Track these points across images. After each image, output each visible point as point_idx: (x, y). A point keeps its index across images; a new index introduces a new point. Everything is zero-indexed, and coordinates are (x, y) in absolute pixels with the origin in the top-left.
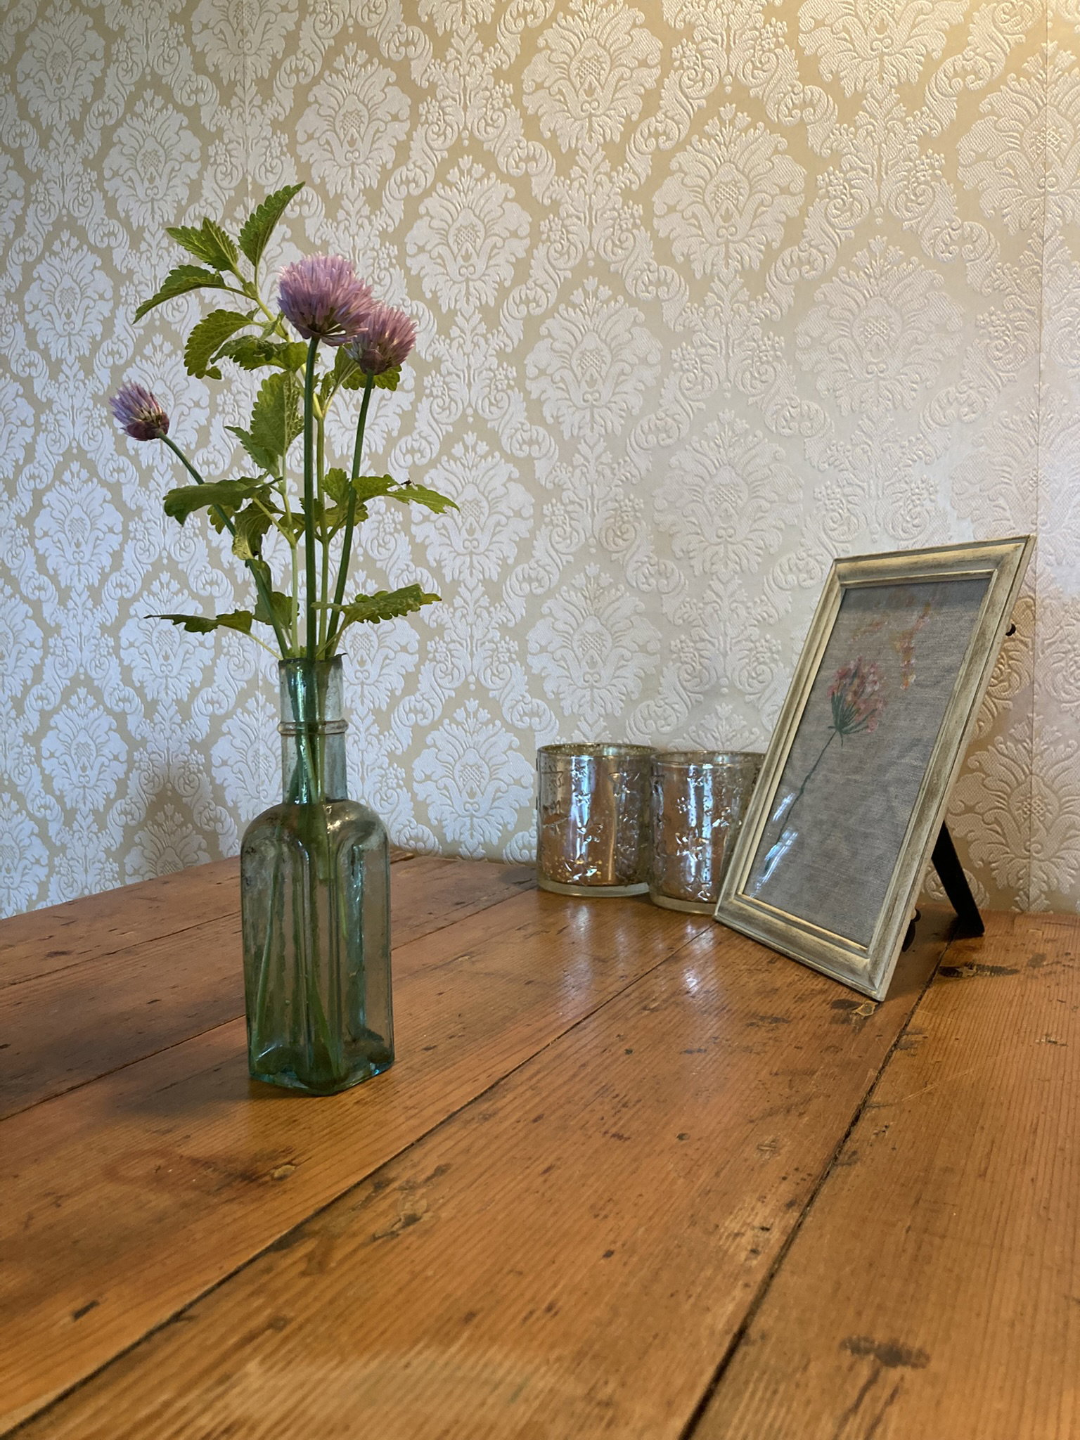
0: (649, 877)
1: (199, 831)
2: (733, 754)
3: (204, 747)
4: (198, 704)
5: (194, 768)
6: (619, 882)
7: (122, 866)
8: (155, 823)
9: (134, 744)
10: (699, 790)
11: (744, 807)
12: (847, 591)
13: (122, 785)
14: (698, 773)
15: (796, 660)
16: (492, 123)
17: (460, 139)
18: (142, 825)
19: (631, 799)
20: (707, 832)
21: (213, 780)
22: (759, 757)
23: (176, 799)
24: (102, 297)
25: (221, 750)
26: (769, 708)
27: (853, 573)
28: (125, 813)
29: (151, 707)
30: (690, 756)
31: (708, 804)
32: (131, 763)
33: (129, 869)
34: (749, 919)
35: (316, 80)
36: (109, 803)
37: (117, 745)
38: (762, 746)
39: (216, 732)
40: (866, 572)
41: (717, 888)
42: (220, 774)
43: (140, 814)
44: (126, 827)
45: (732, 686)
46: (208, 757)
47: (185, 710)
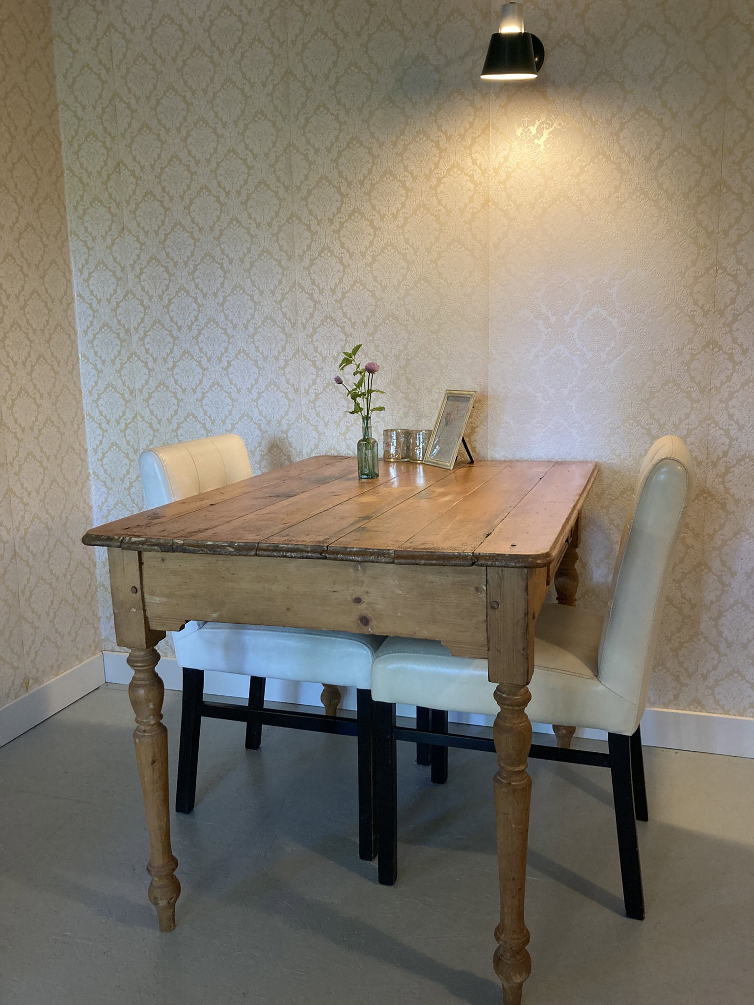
0: (409, 458)
1: (285, 455)
2: (426, 430)
3: (286, 432)
4: (284, 421)
5: (283, 438)
6: (402, 458)
7: (260, 465)
8: (271, 453)
9: (263, 432)
10: (419, 438)
11: (428, 441)
12: (448, 397)
13: (260, 445)
14: (419, 434)
15: (439, 409)
16: (365, 277)
17: (356, 279)
18: (266, 454)
19: (404, 441)
20: (421, 446)
21: (288, 441)
22: (431, 431)
23: (277, 446)
24: (250, 308)
25: (290, 433)
26: (433, 420)
27: (449, 393)
28: (261, 451)
29: (269, 422)
30: (417, 431)
31: (421, 440)
32: (262, 437)
33: (262, 466)
34: (430, 462)
35: (316, 258)
36: (256, 448)
37: (258, 432)
38: (432, 429)
39: (289, 429)
40: (451, 393)
41: (423, 458)
42: (290, 440)
43: (266, 450)
44: (261, 455)
45: (425, 415)
46: (287, 434)
47: (279, 423)
